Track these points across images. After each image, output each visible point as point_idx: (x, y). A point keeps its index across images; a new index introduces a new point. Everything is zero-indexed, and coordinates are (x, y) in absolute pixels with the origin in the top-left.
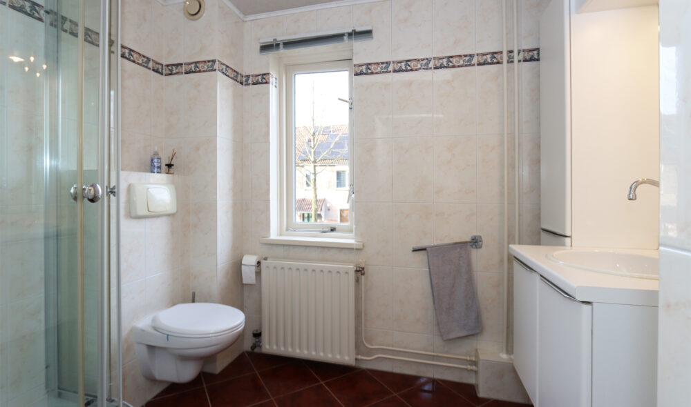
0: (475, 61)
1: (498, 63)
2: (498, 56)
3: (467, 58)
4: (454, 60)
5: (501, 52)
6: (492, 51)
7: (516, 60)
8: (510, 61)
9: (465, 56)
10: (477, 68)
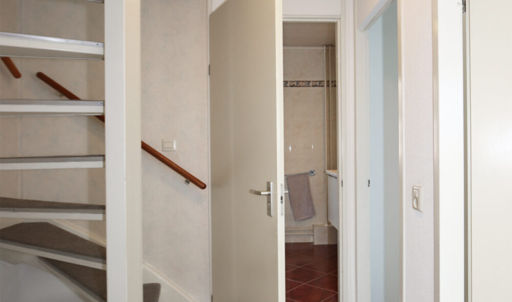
0: (311, 84)
1: (322, 86)
2: (322, 83)
3: (307, 83)
4: (300, 83)
5: (324, 81)
6: (320, 80)
7: (330, 85)
8: (328, 86)
9: (306, 81)
10: (312, 88)
